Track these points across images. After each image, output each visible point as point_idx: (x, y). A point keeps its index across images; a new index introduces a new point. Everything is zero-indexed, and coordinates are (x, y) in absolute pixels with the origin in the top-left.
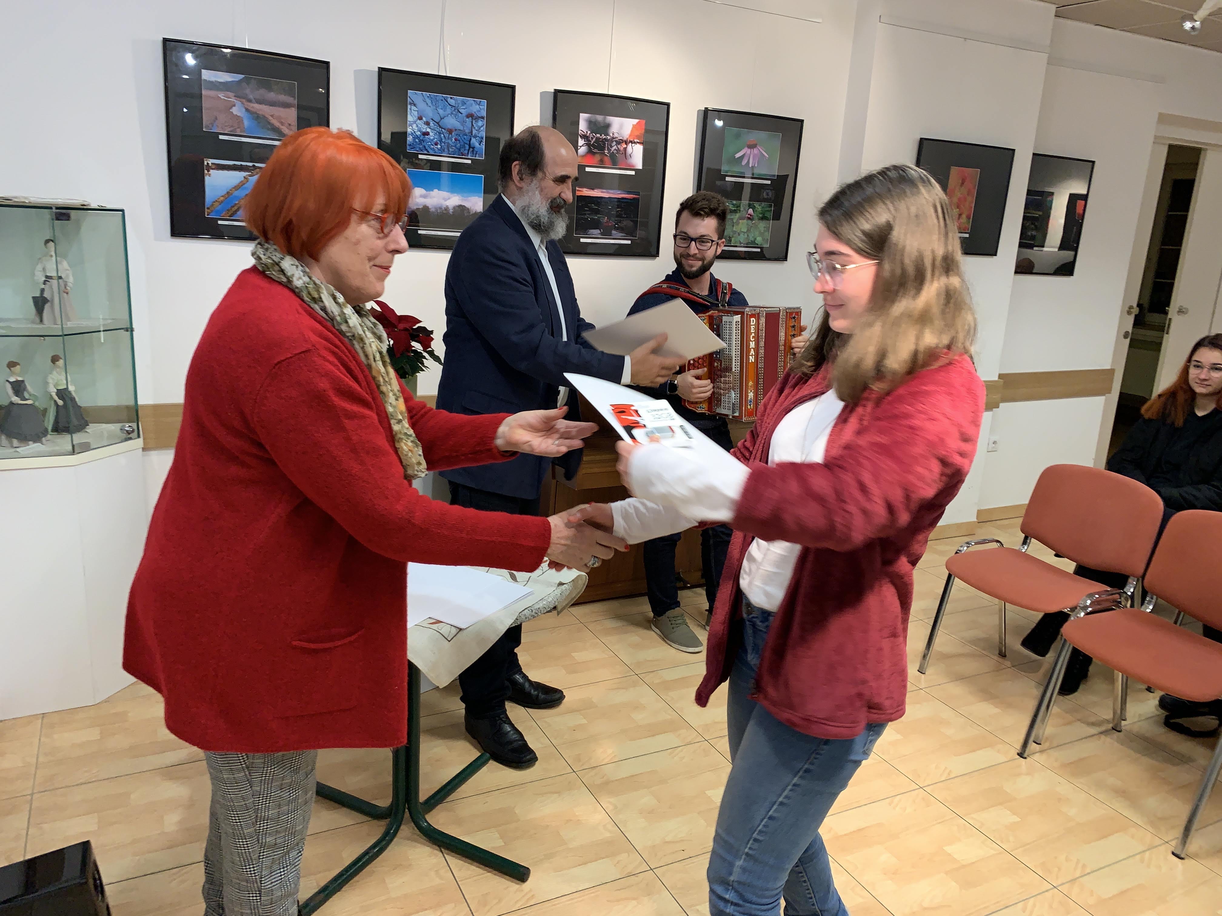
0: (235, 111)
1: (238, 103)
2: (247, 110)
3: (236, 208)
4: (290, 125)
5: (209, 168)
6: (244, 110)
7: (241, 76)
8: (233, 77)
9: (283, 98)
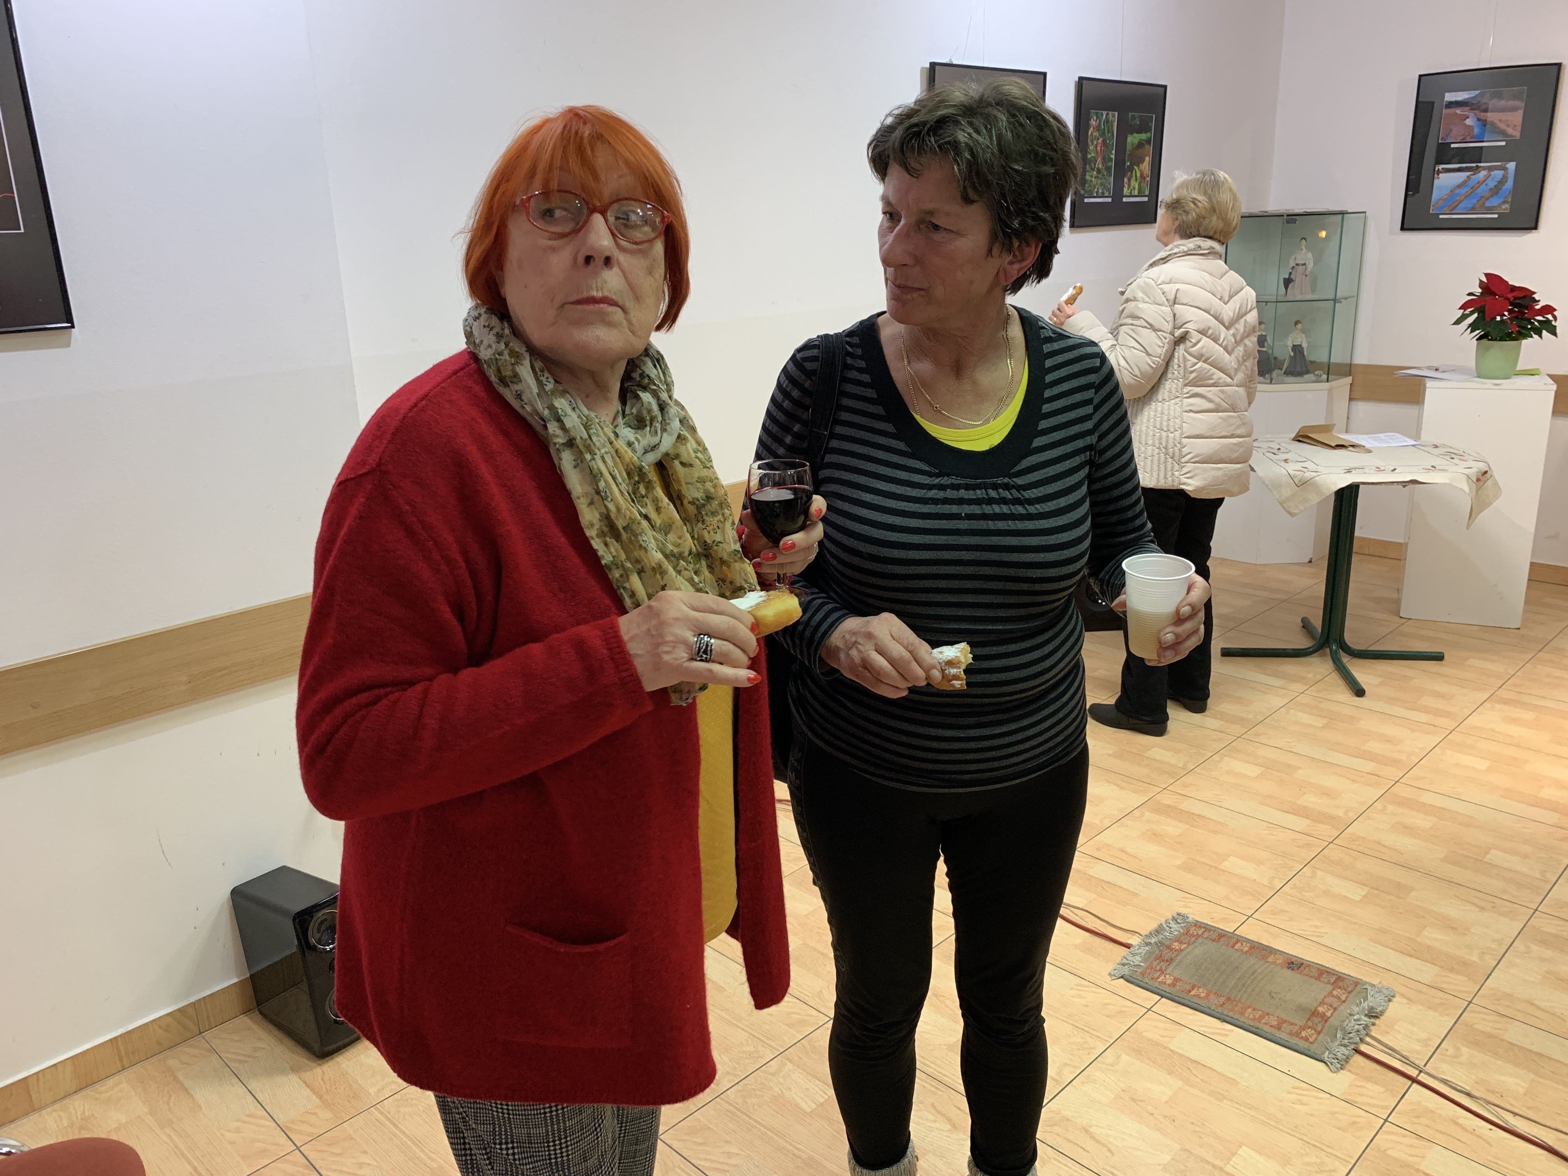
0: (1468, 122)
1: (1471, 114)
2: (1479, 120)
3: (1456, 203)
4: (1515, 126)
5: (1439, 172)
6: (1476, 119)
7: (1477, 92)
8: (1469, 94)
9: (1512, 103)
